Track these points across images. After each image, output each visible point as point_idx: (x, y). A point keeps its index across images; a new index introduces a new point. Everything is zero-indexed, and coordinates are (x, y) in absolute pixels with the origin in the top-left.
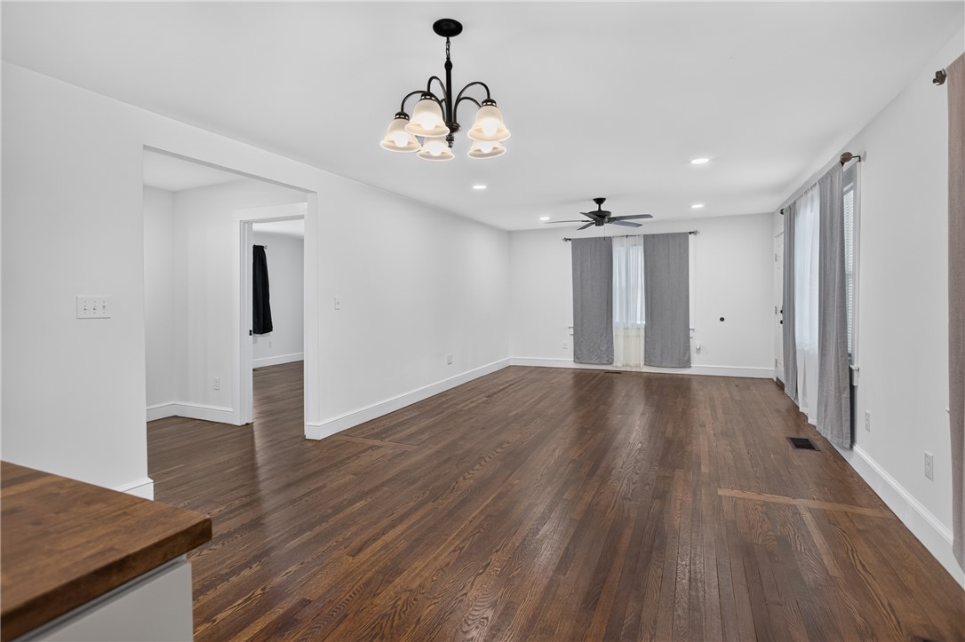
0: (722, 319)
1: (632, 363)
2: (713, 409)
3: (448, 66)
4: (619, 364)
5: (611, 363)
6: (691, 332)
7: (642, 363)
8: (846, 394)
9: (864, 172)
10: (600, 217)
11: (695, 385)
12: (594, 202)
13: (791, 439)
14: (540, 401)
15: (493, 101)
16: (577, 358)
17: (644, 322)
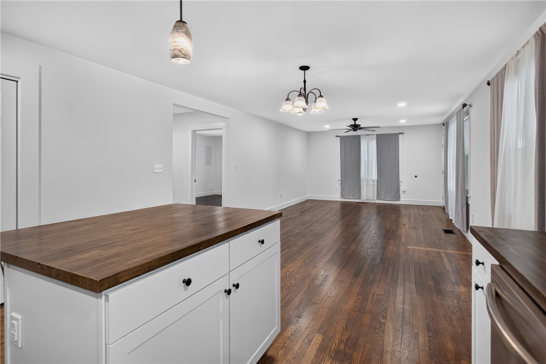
0: (416, 177)
1: (371, 198)
2: (409, 218)
3: (305, 81)
4: (364, 199)
5: (360, 198)
6: (400, 183)
7: (376, 198)
8: (465, 208)
9: (473, 111)
10: (355, 127)
11: (402, 209)
12: (353, 120)
13: (444, 230)
14: (327, 215)
15: (322, 96)
16: (342, 196)
17: (376, 178)
